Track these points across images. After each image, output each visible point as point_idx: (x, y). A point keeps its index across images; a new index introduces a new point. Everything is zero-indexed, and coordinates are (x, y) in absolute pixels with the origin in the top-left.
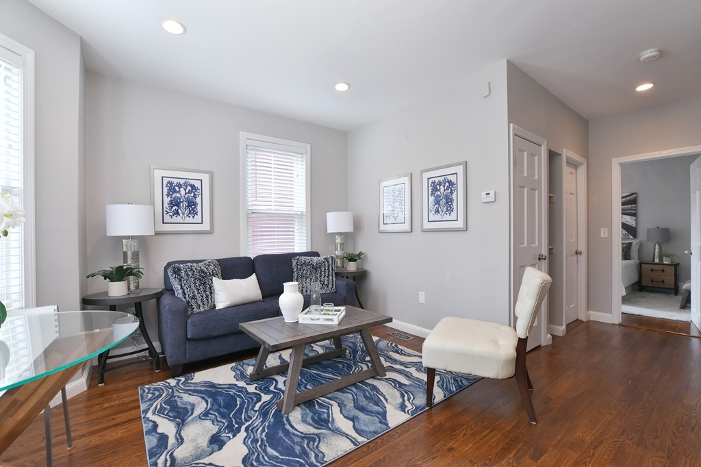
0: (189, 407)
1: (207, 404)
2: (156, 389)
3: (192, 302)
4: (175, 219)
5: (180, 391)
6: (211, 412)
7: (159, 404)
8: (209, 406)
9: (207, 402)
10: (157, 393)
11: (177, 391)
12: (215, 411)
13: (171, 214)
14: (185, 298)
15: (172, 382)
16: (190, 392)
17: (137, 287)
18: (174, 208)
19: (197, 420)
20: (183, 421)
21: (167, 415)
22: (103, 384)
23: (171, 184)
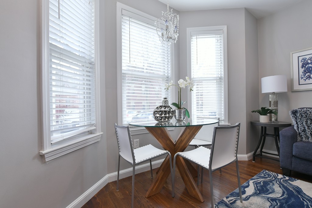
0: (270, 191)
1: (281, 197)
2: (269, 175)
4: (308, 81)
5: (278, 182)
6: (277, 201)
7: (261, 181)
8: (281, 198)
9: (283, 195)
10: (267, 176)
11: (277, 181)
12: (280, 202)
13: (305, 78)
14: (298, 130)
15: (280, 176)
16: (281, 186)
17: (276, 120)
18: (307, 74)
19: (265, 198)
20: (259, 193)
21: (257, 187)
22: (254, 162)
23: (304, 59)
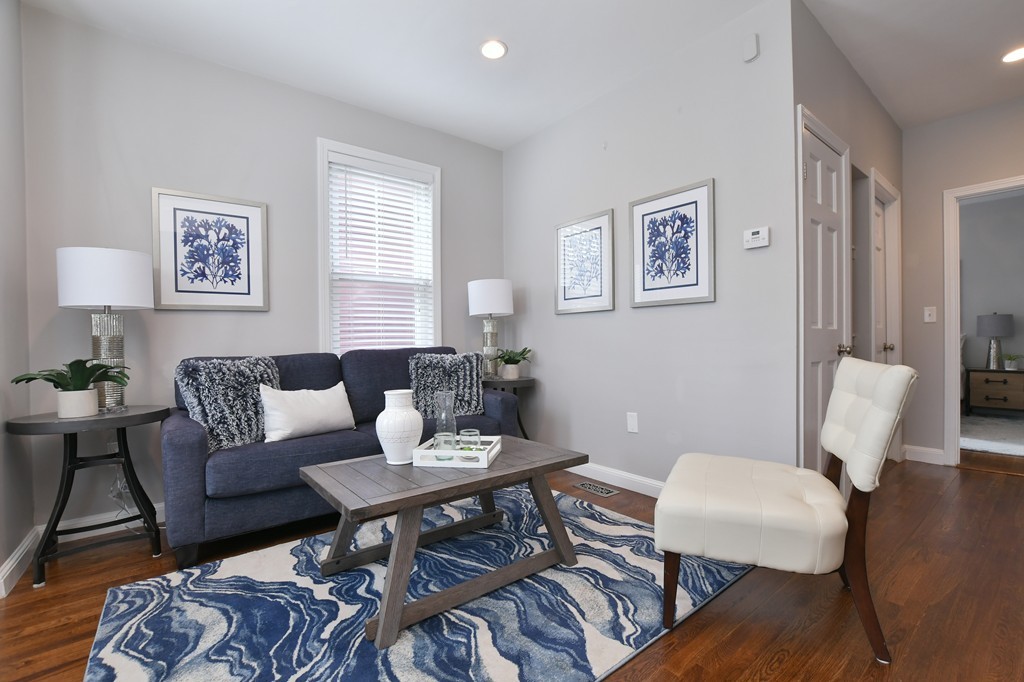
0: (192, 633)
1: (230, 626)
2: (140, 594)
3: (219, 429)
4: (198, 285)
5: (186, 597)
6: (232, 644)
7: (134, 627)
8: (233, 630)
9: (230, 620)
10: (139, 602)
11: (180, 596)
12: (241, 641)
13: (192, 276)
15: (175, 578)
16: (203, 600)
18: (197, 265)
19: (199, 664)
20: (171, 665)
21: (143, 652)
22: (43, 584)
23: (192, 222)
